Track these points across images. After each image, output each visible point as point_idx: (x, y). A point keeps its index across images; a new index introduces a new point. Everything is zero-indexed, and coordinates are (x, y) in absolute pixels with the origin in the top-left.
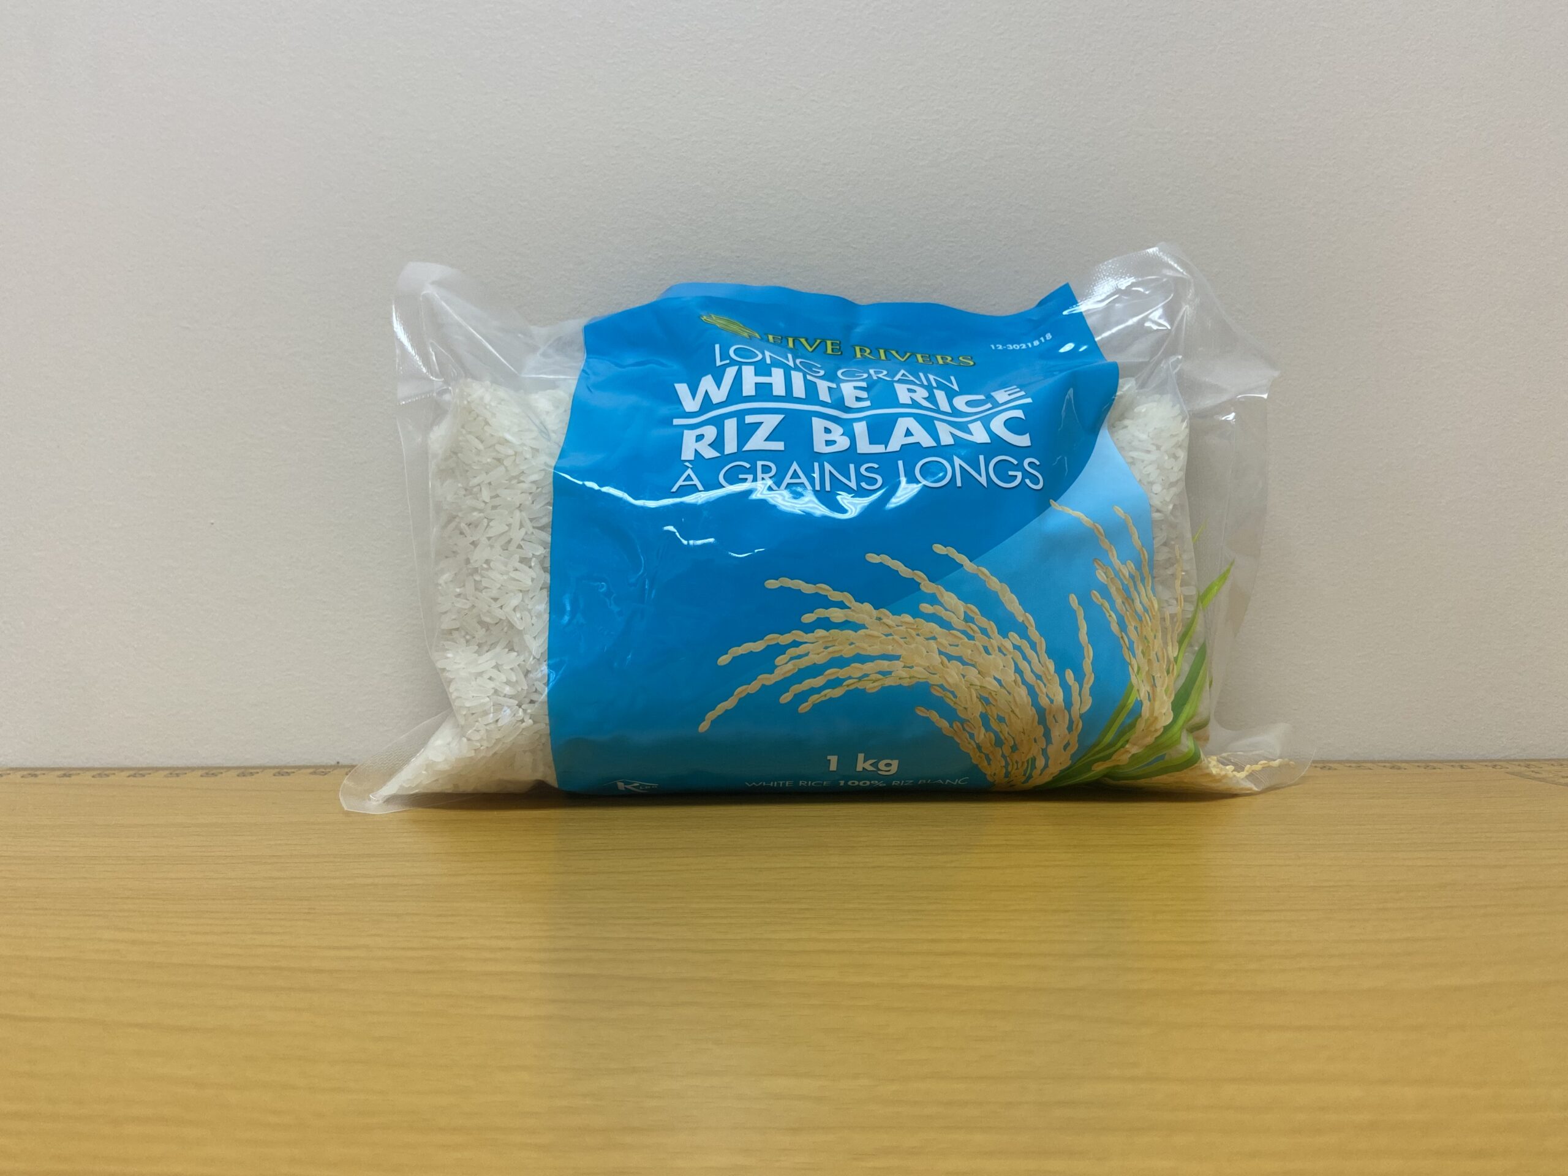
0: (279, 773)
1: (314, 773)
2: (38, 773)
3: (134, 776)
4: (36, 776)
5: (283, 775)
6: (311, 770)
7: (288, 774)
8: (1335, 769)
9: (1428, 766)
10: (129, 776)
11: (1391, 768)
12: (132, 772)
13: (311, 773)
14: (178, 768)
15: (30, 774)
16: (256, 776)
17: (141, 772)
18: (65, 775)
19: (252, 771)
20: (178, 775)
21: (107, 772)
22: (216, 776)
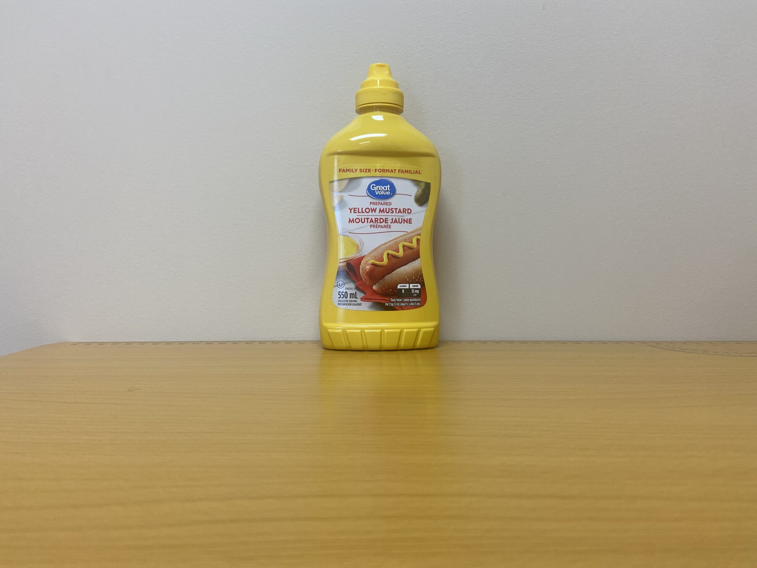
0: (181, 344)
1: (194, 344)
3: (127, 344)
4: (89, 344)
6: (192, 343)
7: (183, 344)
12: (126, 343)
13: (192, 344)
14: (142, 342)
15: (87, 344)
16: (172, 345)
18: (100, 344)
19: (171, 343)
20: (143, 344)
21: (116, 343)
22: (158, 345)
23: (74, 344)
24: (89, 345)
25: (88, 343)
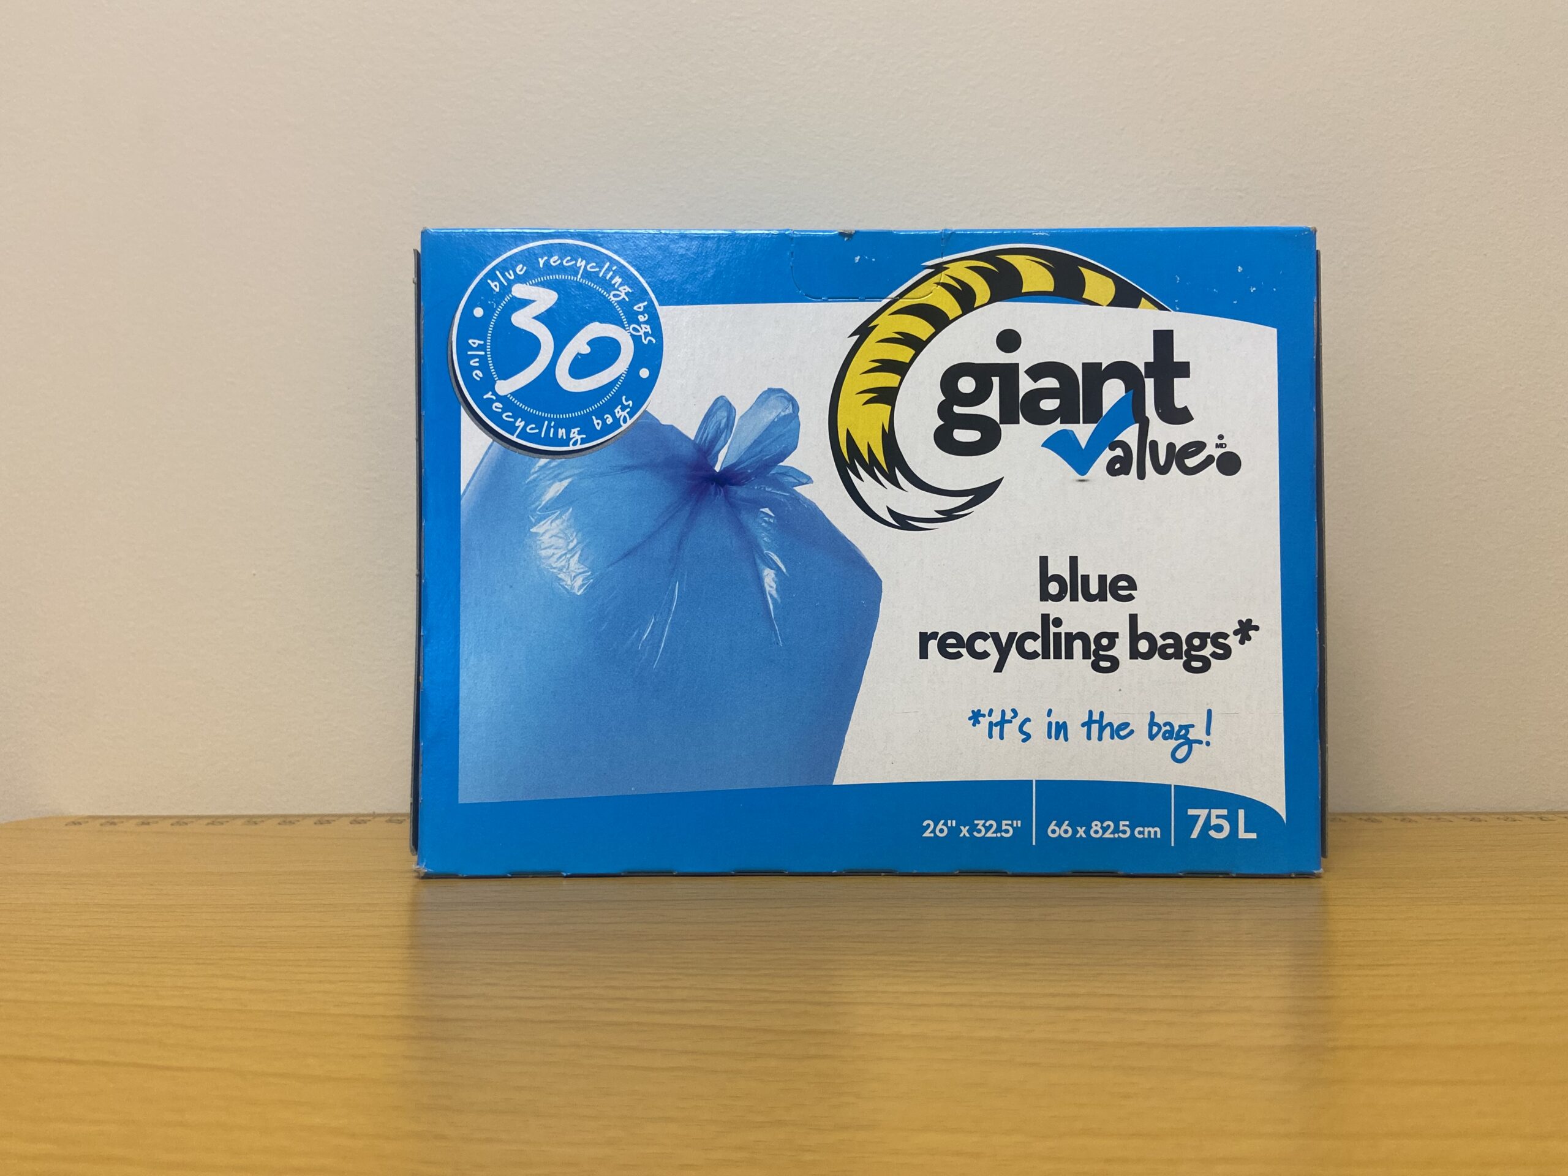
1: (390, 821)
2: (116, 821)
3: (213, 823)
4: (114, 824)
5: (359, 823)
7: (365, 822)
8: (1416, 822)
9: (1508, 819)
10: (208, 824)
11: (1471, 821)
13: (387, 821)
15: (108, 822)
16: (333, 823)
17: (219, 820)
18: (143, 823)
20: (256, 823)
22: (294, 823)
23: (74, 823)
24: (111, 828)
25: (112, 821)
